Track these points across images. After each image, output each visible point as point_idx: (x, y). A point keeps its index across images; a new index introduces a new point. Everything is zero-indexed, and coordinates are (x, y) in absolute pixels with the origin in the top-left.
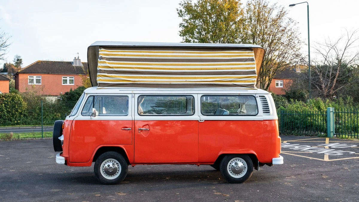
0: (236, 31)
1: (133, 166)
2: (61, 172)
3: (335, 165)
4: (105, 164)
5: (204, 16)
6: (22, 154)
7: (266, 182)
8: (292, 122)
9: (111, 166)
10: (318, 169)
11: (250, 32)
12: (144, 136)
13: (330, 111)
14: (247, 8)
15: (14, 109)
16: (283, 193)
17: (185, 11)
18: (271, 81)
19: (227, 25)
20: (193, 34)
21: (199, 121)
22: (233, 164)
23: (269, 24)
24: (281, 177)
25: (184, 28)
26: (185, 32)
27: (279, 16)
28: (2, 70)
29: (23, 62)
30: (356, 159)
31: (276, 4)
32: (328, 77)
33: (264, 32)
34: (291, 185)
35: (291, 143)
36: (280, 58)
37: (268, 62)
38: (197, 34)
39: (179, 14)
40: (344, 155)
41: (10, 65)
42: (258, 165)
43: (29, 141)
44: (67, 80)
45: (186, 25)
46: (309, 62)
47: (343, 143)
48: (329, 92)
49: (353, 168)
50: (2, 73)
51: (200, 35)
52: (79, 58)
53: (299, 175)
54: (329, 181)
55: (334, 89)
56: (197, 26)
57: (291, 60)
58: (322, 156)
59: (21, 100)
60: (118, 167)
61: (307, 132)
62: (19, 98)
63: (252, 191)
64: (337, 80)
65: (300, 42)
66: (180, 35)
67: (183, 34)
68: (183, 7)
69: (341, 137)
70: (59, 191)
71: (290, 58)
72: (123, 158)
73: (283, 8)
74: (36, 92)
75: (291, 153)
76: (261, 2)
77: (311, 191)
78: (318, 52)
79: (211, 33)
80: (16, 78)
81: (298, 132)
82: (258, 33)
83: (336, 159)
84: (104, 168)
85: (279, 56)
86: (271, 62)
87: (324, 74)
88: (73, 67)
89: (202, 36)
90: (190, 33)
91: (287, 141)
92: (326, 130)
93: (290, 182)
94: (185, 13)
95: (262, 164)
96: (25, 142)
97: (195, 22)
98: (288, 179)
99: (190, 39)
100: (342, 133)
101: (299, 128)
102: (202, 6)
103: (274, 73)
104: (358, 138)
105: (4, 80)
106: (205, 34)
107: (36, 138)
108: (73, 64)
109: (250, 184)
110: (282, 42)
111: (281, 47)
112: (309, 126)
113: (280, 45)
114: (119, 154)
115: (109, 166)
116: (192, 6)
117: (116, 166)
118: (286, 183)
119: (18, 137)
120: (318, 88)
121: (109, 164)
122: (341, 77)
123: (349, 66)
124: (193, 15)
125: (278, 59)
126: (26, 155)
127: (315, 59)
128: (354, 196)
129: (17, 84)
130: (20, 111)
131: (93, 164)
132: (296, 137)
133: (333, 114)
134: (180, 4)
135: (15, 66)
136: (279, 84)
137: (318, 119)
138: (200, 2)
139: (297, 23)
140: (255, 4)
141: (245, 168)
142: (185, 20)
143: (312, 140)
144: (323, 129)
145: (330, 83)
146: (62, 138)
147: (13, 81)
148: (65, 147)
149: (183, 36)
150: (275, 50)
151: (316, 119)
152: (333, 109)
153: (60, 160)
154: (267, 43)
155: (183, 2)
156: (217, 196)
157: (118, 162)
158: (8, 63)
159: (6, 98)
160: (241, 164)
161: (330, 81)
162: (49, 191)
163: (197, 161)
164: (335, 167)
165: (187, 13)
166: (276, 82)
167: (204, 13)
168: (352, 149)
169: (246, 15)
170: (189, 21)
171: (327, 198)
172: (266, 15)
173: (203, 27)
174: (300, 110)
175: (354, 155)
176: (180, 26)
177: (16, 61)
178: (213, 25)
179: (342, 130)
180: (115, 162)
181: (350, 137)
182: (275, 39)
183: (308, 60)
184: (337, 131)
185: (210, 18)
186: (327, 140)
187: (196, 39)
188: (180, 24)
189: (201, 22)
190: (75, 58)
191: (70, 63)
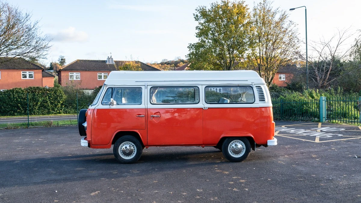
0: (244, 32)
1: (147, 148)
2: (88, 153)
3: (324, 146)
4: (123, 146)
5: (217, 20)
6: (58, 139)
7: (262, 161)
8: (290, 109)
9: (128, 148)
10: (309, 149)
11: (256, 33)
12: (156, 122)
13: (323, 100)
14: (253, 13)
15: (57, 101)
16: (276, 170)
17: (200, 15)
18: (274, 75)
19: (236, 27)
20: (207, 35)
21: (203, 108)
22: (234, 145)
23: (272, 26)
24: (276, 156)
25: (200, 31)
26: (201, 34)
27: (281, 18)
28: (49, 68)
29: (66, 61)
30: (343, 141)
31: (278, 9)
32: (323, 71)
33: (268, 33)
34: (284, 164)
35: (289, 127)
36: (282, 55)
37: (272, 59)
38: (211, 35)
39: (196, 18)
40: (333, 137)
41: (55, 64)
42: (255, 146)
43: (66, 128)
44: (101, 76)
45: (201, 28)
46: (307, 58)
47: (333, 127)
48: (323, 83)
49: (340, 149)
50: (49, 71)
51: (214, 36)
52: (112, 57)
53: (291, 154)
54: (317, 160)
55: (327, 81)
56: (211, 29)
57: (292, 56)
58: (314, 138)
59: (62, 93)
60: (134, 148)
61: (302, 118)
62: (60, 92)
63: (249, 169)
64: (330, 74)
65: (299, 41)
66: (197, 37)
67: (199, 35)
68: (199, 12)
69: (332, 122)
70: (82, 170)
71: (290, 55)
72: (138, 141)
73: (284, 12)
74: (75, 86)
75: (287, 136)
76: (266, 7)
77: (300, 168)
78: (314, 49)
79: (223, 35)
80: (59, 75)
81: (295, 118)
82: (263, 34)
83: (325, 140)
84: (121, 150)
85: (281, 53)
86: (274, 58)
87: (318, 68)
88: (107, 65)
89: (215, 37)
90: (205, 35)
91: (284, 126)
92: (319, 115)
93: (283, 161)
94: (201, 18)
95: (258, 146)
96: (63, 128)
97: (209, 25)
98: (281, 158)
99: (205, 40)
100: (333, 118)
101: (296, 115)
102: (215, 12)
103: (277, 68)
104: (346, 123)
105: (50, 77)
106: (217, 36)
107: (73, 125)
108: (107, 62)
109: (248, 163)
110: (284, 41)
111: (283, 46)
112: (305, 113)
113: (282, 44)
114: (134, 138)
115: (126, 147)
116: (206, 12)
117: (132, 148)
118: (279, 162)
119: (58, 123)
120: (314, 80)
121: (126, 146)
122: (334, 70)
123: (342, 62)
124: (207, 19)
125: (280, 56)
126: (61, 139)
127: (312, 55)
128: (337, 173)
129: (60, 79)
130: (62, 102)
131: (112, 146)
132: (294, 122)
133: (325, 102)
134: (196, 10)
135: (60, 65)
136: (282, 78)
137: (312, 107)
138: (214, 8)
139: (296, 25)
140: (260, 9)
141: (244, 148)
142: (200, 23)
143: (307, 125)
144: (316, 115)
145: (324, 76)
146: (85, 125)
147: (57, 77)
148: (88, 132)
149: (199, 37)
150: (278, 48)
151: (311, 107)
152: (325, 98)
153: (84, 143)
154: (271, 42)
155: (199, 8)
156: (218, 173)
157: (134, 145)
158: (54, 62)
159: (49, 91)
160: (240, 145)
161: (324, 74)
162: (74, 169)
163: (201, 143)
164: (323, 148)
165: (202, 17)
166: (279, 76)
167: (216, 17)
168: (340, 132)
169: (253, 19)
170: (204, 24)
171: (314, 174)
172: (270, 18)
173: (216, 30)
174: (297, 99)
175: (342, 137)
176: (196, 29)
177: (60, 60)
178: (224, 27)
179: (333, 116)
180: (131, 144)
181: (339, 121)
182: (278, 39)
183: (306, 57)
184: (329, 117)
185: (221, 22)
186: (320, 124)
187: (210, 39)
188: (196, 27)
189: (214, 25)
190: (108, 57)
191: (104, 62)
